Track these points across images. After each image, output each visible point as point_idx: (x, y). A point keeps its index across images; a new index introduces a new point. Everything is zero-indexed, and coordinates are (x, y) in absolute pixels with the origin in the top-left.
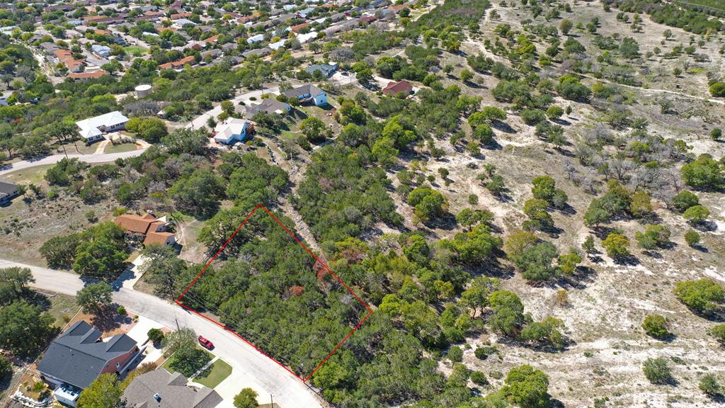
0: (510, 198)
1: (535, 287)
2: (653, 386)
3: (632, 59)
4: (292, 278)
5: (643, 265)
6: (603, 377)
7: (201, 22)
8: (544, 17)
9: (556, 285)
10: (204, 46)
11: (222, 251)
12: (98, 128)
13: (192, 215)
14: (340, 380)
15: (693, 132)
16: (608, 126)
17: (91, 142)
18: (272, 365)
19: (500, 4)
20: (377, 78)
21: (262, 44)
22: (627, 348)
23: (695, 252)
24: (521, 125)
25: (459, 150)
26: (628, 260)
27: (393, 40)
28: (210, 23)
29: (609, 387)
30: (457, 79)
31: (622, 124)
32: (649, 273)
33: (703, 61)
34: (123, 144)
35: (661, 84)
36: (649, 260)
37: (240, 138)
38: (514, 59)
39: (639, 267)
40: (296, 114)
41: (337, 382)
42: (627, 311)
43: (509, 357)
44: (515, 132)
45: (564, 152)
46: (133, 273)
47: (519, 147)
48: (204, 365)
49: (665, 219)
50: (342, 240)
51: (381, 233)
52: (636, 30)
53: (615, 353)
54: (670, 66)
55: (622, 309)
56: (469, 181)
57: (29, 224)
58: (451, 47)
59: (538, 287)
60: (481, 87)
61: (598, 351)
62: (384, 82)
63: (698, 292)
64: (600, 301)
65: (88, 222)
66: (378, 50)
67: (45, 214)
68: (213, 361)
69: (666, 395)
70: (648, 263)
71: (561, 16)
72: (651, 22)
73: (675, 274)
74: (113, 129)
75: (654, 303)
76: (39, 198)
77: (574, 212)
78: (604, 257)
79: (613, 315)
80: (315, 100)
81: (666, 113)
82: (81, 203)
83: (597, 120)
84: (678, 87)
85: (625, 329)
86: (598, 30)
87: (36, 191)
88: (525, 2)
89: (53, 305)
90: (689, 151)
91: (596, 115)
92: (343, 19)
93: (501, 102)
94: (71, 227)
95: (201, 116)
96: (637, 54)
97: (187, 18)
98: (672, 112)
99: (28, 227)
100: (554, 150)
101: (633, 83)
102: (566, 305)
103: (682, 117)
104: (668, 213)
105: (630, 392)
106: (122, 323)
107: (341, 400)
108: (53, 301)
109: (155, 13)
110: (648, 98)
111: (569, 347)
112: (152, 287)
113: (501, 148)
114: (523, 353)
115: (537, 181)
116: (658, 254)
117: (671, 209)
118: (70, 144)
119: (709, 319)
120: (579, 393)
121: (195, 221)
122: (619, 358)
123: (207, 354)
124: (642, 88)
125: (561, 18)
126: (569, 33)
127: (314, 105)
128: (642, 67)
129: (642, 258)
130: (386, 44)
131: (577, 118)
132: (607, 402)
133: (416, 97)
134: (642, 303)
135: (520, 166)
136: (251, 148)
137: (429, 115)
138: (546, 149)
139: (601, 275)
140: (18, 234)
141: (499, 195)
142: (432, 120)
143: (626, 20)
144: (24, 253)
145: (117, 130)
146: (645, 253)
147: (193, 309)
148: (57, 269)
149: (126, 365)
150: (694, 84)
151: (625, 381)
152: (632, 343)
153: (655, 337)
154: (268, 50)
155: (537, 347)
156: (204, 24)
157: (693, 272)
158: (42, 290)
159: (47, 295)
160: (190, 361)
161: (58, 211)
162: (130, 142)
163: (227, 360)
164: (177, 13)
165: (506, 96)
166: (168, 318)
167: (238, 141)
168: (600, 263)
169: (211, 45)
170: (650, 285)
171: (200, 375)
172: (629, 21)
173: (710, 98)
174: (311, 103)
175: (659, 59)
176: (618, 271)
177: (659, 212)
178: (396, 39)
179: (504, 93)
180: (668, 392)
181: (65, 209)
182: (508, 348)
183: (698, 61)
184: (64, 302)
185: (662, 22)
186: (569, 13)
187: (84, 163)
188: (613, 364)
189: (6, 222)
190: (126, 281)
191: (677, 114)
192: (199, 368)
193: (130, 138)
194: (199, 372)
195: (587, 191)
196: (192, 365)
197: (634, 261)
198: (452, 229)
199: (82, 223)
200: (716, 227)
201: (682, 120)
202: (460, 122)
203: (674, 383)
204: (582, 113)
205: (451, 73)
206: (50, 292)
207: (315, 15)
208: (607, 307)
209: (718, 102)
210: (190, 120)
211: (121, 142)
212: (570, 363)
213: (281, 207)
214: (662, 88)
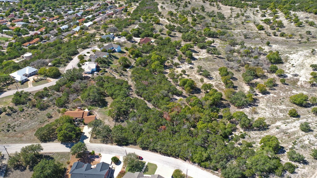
0: (212, 78)
1: (241, 109)
2: (306, 133)
3: (224, 20)
4: (159, 123)
5: (272, 94)
6: (288, 134)
7: (30, 23)
8: (182, 7)
9: (248, 106)
10: (39, 33)
11: (119, 118)
12: (24, 75)
13: (96, 106)
14: (206, 157)
15: (259, 44)
16: (229, 46)
17: (23, 82)
18: (171, 159)
19: (162, 3)
20: (133, 38)
21: (69, 29)
22: (288, 123)
23: (286, 86)
24: (199, 50)
25: (182, 63)
26: (266, 93)
27: (131, 21)
28: (36, 23)
29: (293, 137)
30: (165, 35)
31: (234, 44)
32: (275, 96)
33: (248, 18)
34: (40, 81)
35: (239, 28)
36: (272, 91)
37: (95, 70)
38: (181, 24)
39: (271, 95)
40: (112, 57)
41: (205, 158)
42: (278, 110)
43: (252, 135)
44: (198, 53)
45: (220, 58)
46: (86, 136)
47: (203, 58)
48: (143, 167)
49: (269, 76)
50: (168, 104)
51: (177, 100)
52: (219, 9)
53: (286, 126)
54: (239, 21)
55: (276, 110)
56: (194, 74)
57: (18, 125)
58: (156, 22)
59: (242, 109)
60: (176, 37)
61: (280, 126)
62: (138, 40)
63: (299, 99)
64: (267, 109)
65: (48, 118)
66: (126, 26)
67: (23, 119)
68: (146, 164)
69: (312, 135)
70: (273, 93)
71: (188, 6)
72: (222, 5)
73: (284, 95)
74: (31, 75)
75: (285, 106)
76: (15, 112)
77: (237, 79)
78: (257, 93)
79: (275, 113)
80: (116, 50)
81: (246, 38)
82: (38, 110)
83: (224, 44)
84: (245, 28)
85: (282, 117)
86: (205, 10)
87: (11, 109)
88: (171, 2)
89: (55, 158)
90: (264, 51)
91: (222, 42)
92: (98, 15)
93: (186, 42)
94: (41, 122)
95: (70, 63)
96: (225, 18)
97: (22, 21)
98: (248, 38)
99: (18, 126)
100: (216, 57)
101: (228, 29)
102: (256, 113)
103: (252, 39)
104: (269, 74)
105: (301, 137)
106: (95, 158)
107: (209, 165)
108: (54, 157)
109: (3, 21)
110: (237, 34)
111: (269, 127)
112: (99, 140)
113: (197, 59)
114: (256, 133)
115: (220, 70)
116: (274, 89)
117: (269, 72)
118: (11, 85)
119: (305, 107)
120: (285, 142)
121: (99, 108)
122: (288, 127)
123: (142, 162)
124: (232, 30)
125: (188, 7)
126: (195, 12)
127: (116, 52)
128: (228, 23)
129: (270, 91)
130: (129, 23)
131: (216, 44)
132: (296, 142)
133: (154, 43)
134: (281, 107)
135: (208, 65)
136: (103, 74)
137: (164, 50)
138: (214, 57)
139: (261, 100)
140: (15, 131)
141: (208, 77)
142: (166, 52)
143: (213, 5)
144: (24, 139)
145: (33, 75)
146: (270, 89)
147: (123, 145)
148: (47, 142)
149: (109, 175)
150: (250, 27)
151: (296, 134)
152: (288, 120)
153: (294, 117)
154: (74, 32)
155: (258, 130)
156: (33, 23)
157: (289, 93)
158: (45, 153)
159: (50, 155)
160: (136, 167)
161: (29, 116)
162: (43, 80)
163: (152, 162)
164: (15, 19)
165: (188, 39)
166: (115, 151)
167: (95, 71)
168: (258, 96)
169: (43, 32)
170: (279, 100)
171: (144, 171)
172: (214, 6)
173: (258, 31)
174: (114, 51)
175: (233, 19)
176: (265, 97)
177: (265, 74)
178: (132, 21)
179: (186, 38)
180: (313, 134)
181: (32, 115)
182: (249, 132)
183: (247, 18)
184: (60, 156)
185: (226, 5)
186: (190, 5)
187: (27, 92)
188: (288, 129)
189: (3, 126)
190: (85, 140)
191: (250, 38)
192: (142, 168)
193: (42, 78)
194: (143, 170)
195: (236, 71)
196: (138, 168)
197: (269, 93)
198: (200, 93)
199: (45, 119)
200: (287, 76)
201: (253, 40)
202: (177, 52)
203: (312, 131)
204: (217, 42)
205: (162, 32)
206: (50, 153)
207: (85, 14)
208: (271, 111)
209: (262, 32)
210: (65, 66)
211: (39, 80)
212: (274, 132)
213: (132, 96)
214: (240, 29)
